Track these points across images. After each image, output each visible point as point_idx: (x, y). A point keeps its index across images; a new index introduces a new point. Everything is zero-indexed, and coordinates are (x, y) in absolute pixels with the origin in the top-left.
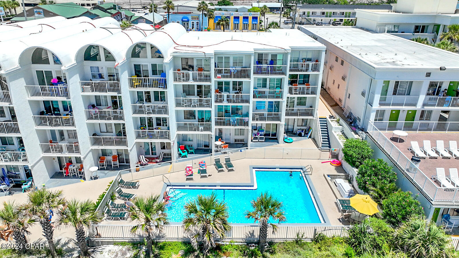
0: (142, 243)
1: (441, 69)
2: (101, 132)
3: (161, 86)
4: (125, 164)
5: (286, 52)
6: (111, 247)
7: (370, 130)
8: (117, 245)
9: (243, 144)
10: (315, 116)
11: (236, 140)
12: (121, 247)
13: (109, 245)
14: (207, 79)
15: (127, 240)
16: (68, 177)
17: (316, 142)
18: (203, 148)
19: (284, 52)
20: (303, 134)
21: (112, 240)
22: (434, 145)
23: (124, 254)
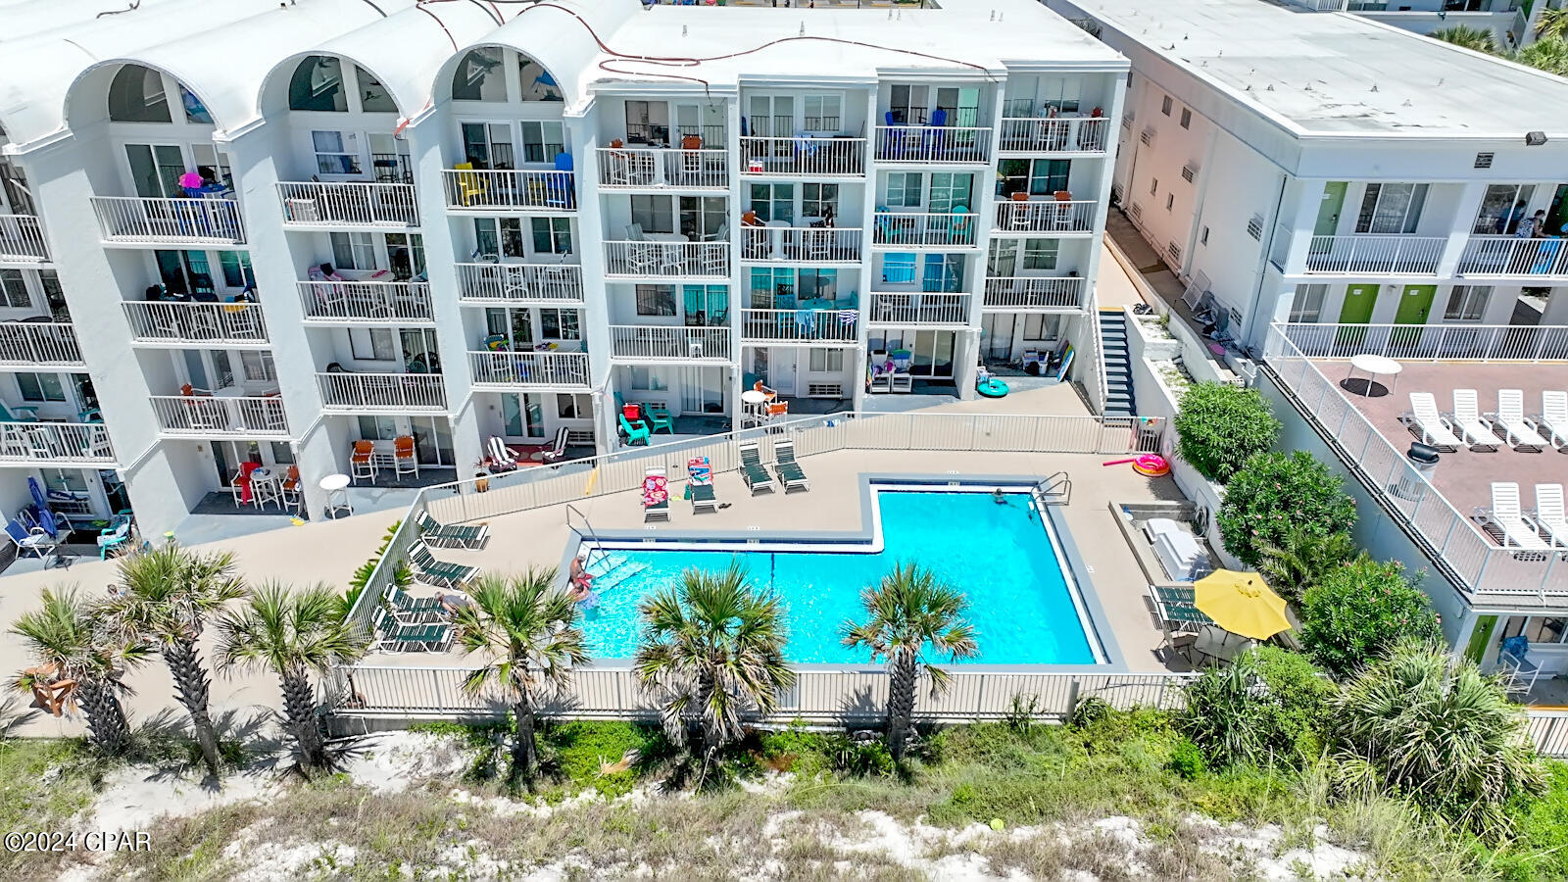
0: (500, 726)
1: (1529, 140)
2: (355, 359)
3: (557, 199)
4: (440, 466)
5: (990, 79)
6: (400, 737)
7: (1272, 355)
8: (420, 731)
9: (837, 399)
10: (1086, 305)
11: (813, 388)
12: (431, 739)
13: (394, 732)
14: (713, 175)
15: (454, 717)
16: (248, 509)
17: (1086, 394)
18: (703, 413)
19: (983, 79)
20: (1043, 367)
21: (403, 717)
22: (1489, 401)
23: (442, 759)
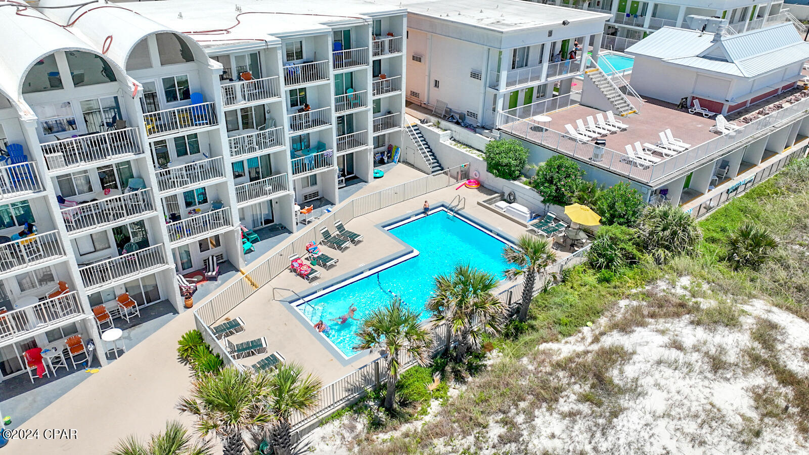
0: (364, 397)
1: (564, 23)
3: (203, 120)
4: (147, 305)
5: (366, 23)
6: (318, 432)
8: (326, 423)
9: (318, 199)
10: (402, 126)
11: (306, 197)
12: (337, 423)
13: (312, 432)
15: (340, 407)
17: (413, 166)
18: (264, 226)
19: (363, 24)
20: (386, 159)
21: (317, 420)
23: (352, 428)
